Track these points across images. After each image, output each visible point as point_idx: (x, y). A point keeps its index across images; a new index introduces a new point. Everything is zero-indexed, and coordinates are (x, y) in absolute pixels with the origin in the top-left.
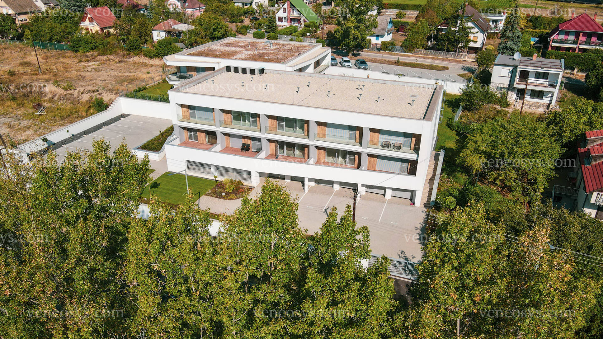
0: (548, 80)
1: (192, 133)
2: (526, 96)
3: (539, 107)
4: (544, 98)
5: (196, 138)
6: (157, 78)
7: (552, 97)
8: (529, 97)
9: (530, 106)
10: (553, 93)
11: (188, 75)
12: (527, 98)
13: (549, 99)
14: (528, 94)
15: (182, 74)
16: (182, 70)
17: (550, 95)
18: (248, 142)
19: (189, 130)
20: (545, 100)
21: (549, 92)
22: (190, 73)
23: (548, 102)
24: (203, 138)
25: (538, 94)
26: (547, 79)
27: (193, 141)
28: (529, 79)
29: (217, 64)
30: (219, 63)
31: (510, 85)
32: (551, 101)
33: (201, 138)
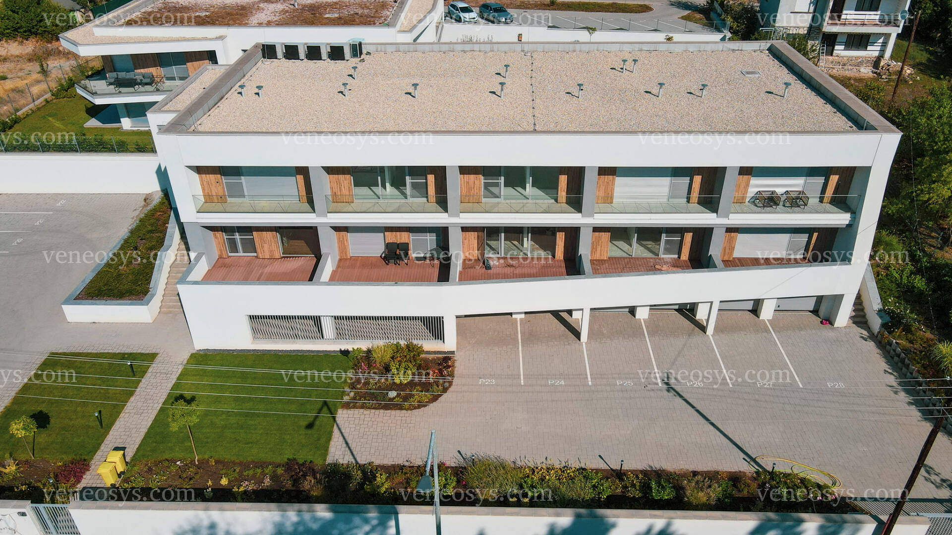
0: (879, 13)
1: (237, 236)
2: (837, 47)
3: (859, 64)
4: (869, 48)
5: (250, 246)
6: (35, 90)
7: (885, 44)
8: (842, 47)
9: (844, 65)
10: (887, 36)
11: (139, 78)
12: (839, 49)
13: (879, 48)
14: (840, 43)
15: (122, 75)
16: (118, 64)
17: (881, 41)
18: (403, 237)
19: (227, 230)
20: (873, 51)
21: (879, 35)
22: (142, 71)
23: (876, 54)
24: (271, 245)
25: (859, 41)
26: (876, 10)
27: (241, 254)
28: (844, 12)
29: (219, 42)
30: (221, 38)
31: (810, 28)
32: (883, 51)
33: (266, 246)
